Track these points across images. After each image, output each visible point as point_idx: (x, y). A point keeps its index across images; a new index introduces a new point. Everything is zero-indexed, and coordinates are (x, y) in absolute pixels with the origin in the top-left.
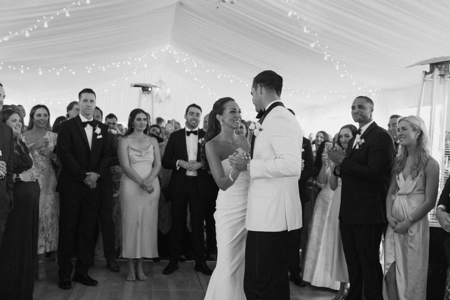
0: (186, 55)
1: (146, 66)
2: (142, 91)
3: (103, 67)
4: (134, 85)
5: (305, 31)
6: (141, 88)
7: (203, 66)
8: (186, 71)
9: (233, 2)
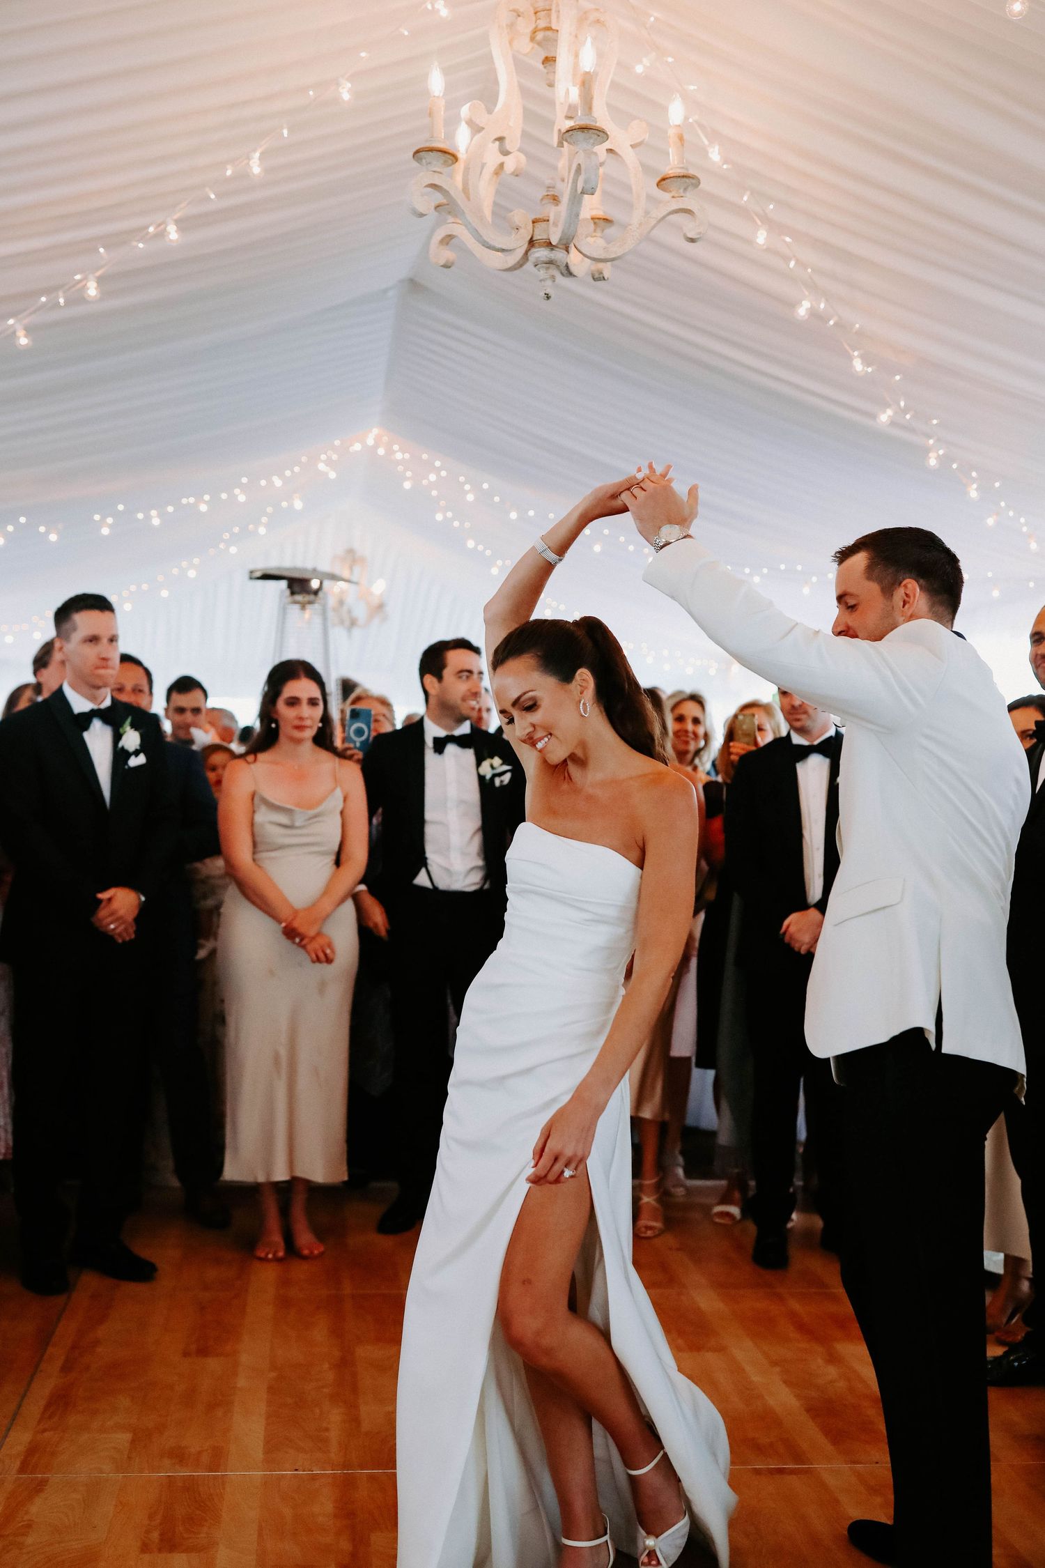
0: (438, 464)
1: (298, 505)
2: (287, 593)
3: (154, 513)
4: (259, 574)
5: (858, 365)
6: (282, 585)
7: (497, 499)
8: (439, 517)
9: (601, 276)
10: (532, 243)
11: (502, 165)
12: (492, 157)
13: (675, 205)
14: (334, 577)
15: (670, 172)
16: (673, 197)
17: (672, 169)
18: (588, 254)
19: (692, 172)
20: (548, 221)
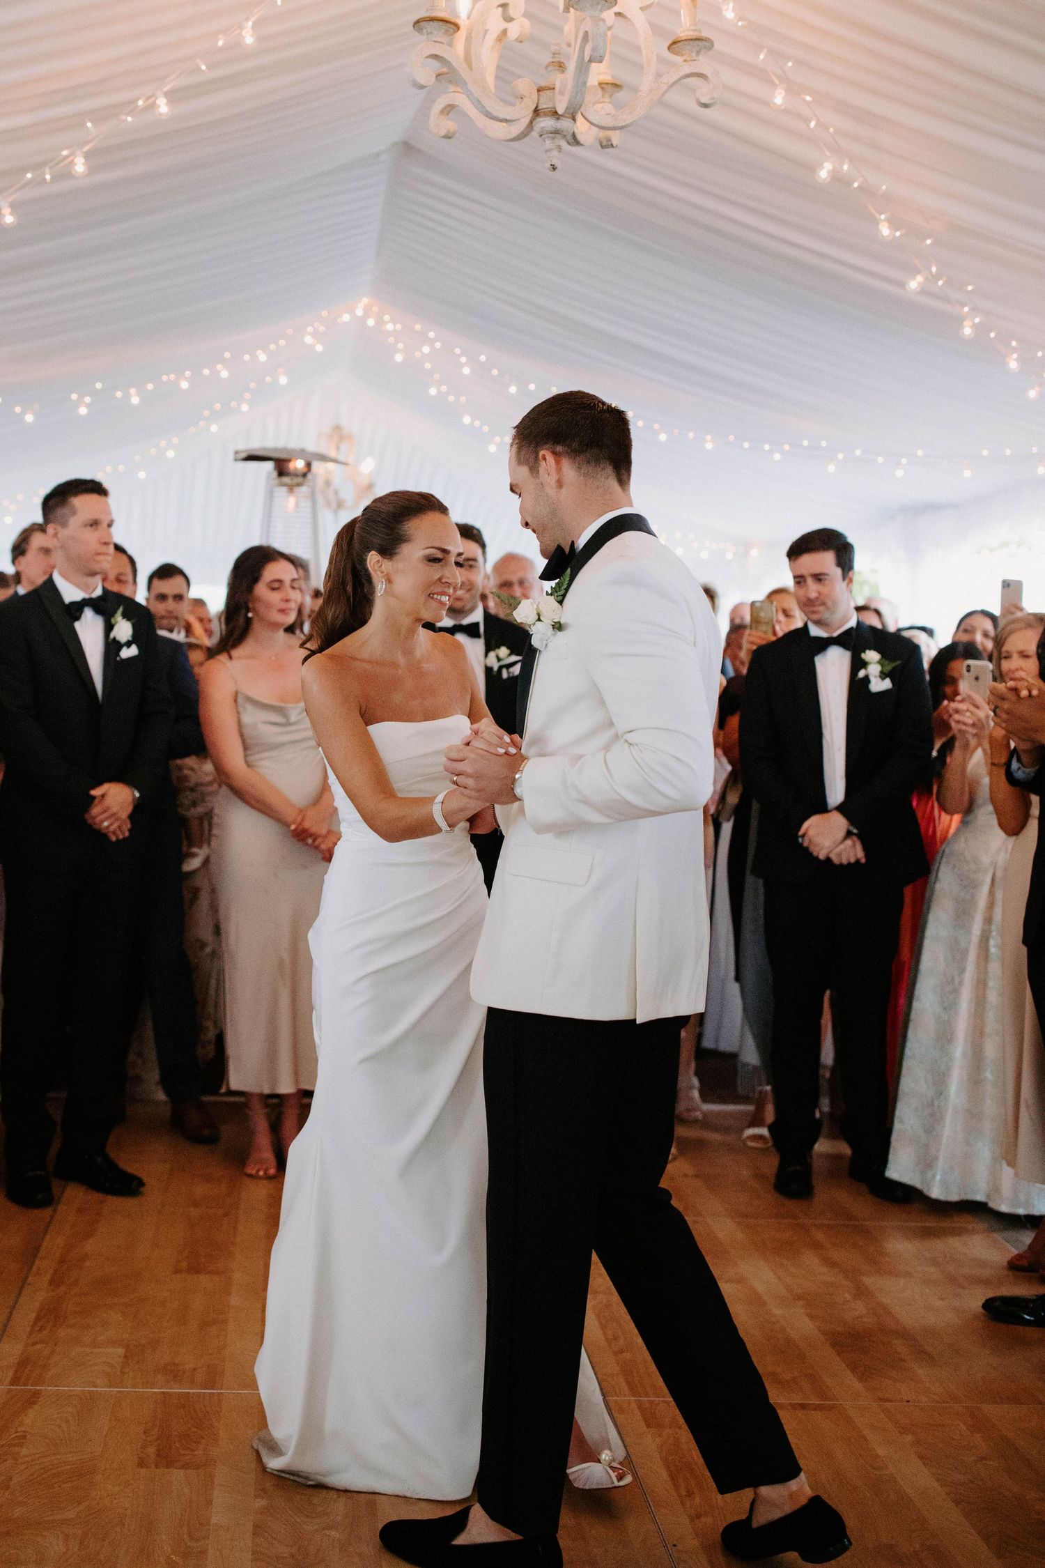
0: (432, 335)
1: (283, 380)
2: (275, 474)
3: (133, 391)
4: (244, 455)
5: (886, 230)
6: (269, 466)
7: (495, 372)
8: (433, 391)
9: (609, 143)
10: (537, 112)
11: (505, 32)
12: (495, 23)
13: (687, 70)
14: (323, 458)
15: (682, 35)
16: (685, 61)
17: (683, 32)
18: (596, 123)
19: (704, 34)
20: (554, 89)
